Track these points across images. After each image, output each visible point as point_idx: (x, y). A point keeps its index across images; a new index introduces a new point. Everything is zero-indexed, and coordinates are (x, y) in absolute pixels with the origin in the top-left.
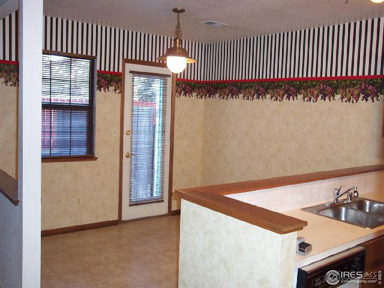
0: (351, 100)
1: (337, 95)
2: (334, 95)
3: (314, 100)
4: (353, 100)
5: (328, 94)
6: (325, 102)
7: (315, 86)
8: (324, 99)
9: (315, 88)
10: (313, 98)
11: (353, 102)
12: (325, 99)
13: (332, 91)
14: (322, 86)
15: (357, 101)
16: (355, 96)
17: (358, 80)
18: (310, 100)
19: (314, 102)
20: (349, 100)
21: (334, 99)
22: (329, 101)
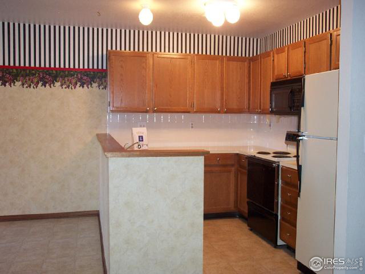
0: (69, 87)
1: (57, 83)
2: (54, 83)
3: (35, 87)
4: (72, 87)
5: (49, 82)
6: (45, 88)
7: (34, 74)
8: (44, 86)
9: (34, 76)
10: (33, 85)
11: (72, 89)
12: (46, 86)
13: (52, 80)
14: (41, 75)
15: (75, 88)
16: (73, 84)
17: (74, 72)
18: (30, 86)
19: (34, 88)
20: (68, 87)
21: (54, 86)
22: (50, 88)
